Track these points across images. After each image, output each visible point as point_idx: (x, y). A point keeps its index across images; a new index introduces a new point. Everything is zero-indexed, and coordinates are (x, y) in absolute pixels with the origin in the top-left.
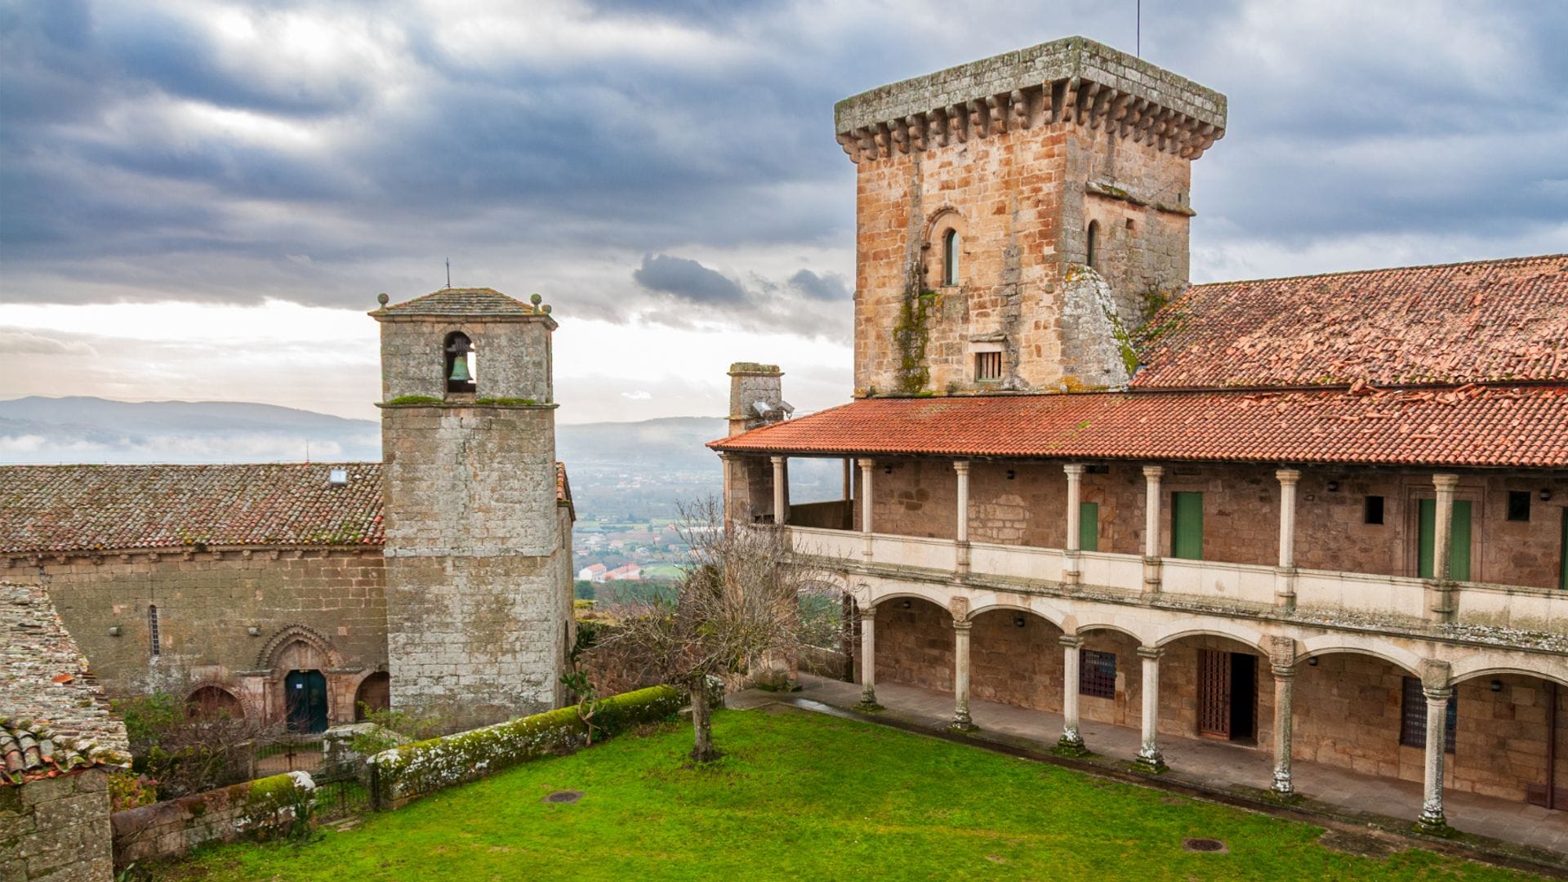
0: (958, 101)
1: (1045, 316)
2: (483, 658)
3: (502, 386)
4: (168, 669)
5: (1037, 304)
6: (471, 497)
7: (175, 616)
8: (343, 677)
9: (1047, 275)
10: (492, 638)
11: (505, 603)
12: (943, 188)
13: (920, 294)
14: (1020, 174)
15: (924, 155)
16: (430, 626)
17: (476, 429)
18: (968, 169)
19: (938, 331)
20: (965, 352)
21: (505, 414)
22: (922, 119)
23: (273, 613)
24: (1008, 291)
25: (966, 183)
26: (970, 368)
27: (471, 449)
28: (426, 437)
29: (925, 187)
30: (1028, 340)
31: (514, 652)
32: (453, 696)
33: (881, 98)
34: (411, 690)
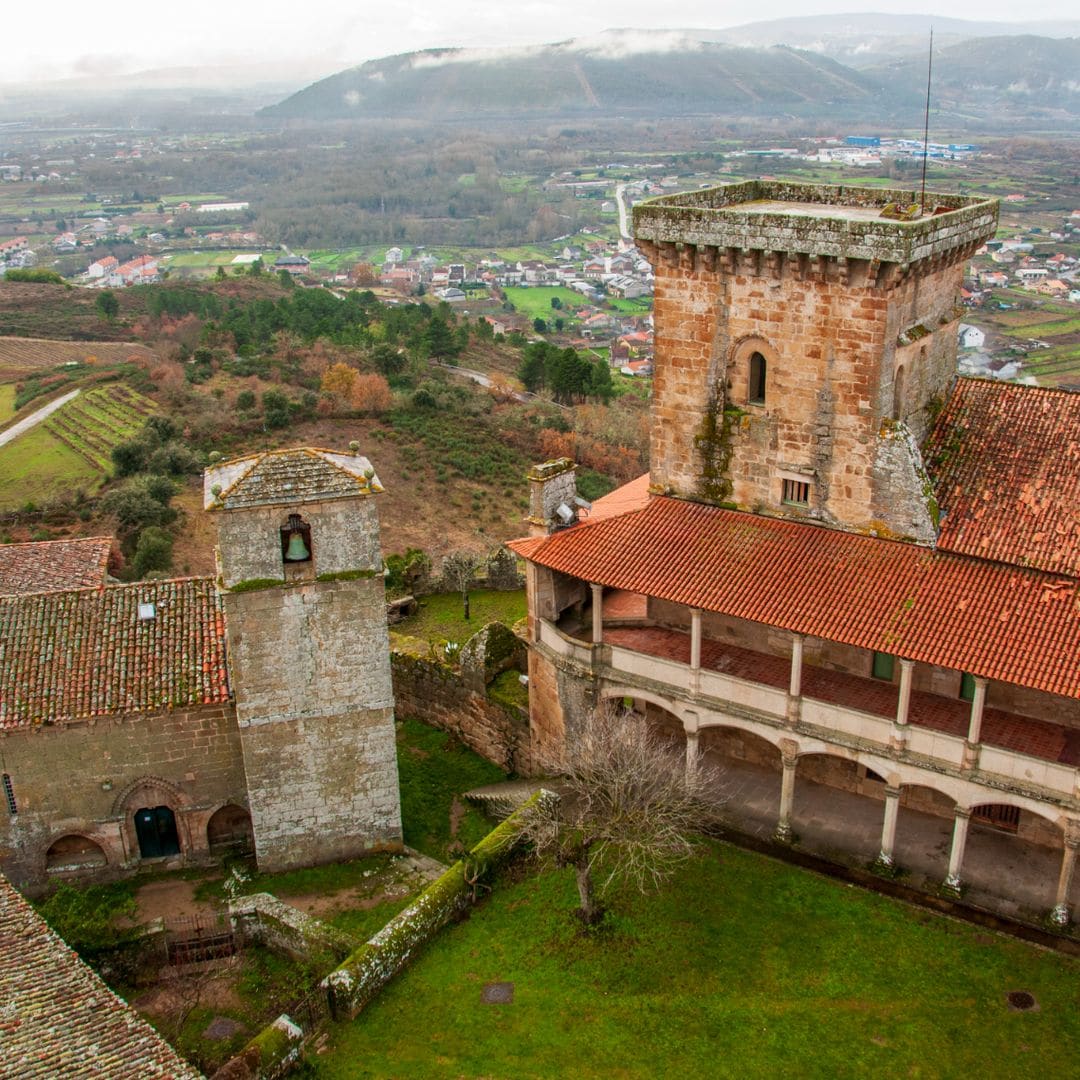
0: (779, 247)
1: (856, 463)
2: (337, 799)
3: (341, 560)
4: (29, 825)
5: (849, 450)
6: (318, 665)
7: (28, 781)
8: (194, 814)
9: (861, 427)
10: (345, 781)
11: (355, 750)
12: (753, 316)
13: (726, 409)
14: (838, 326)
15: (733, 279)
16: (287, 780)
17: (319, 604)
18: (781, 306)
19: (744, 450)
20: (772, 476)
21: (345, 586)
22: (735, 252)
23: (122, 769)
24: (820, 431)
25: (778, 318)
26: (778, 492)
27: (314, 622)
28: (270, 617)
29: (733, 309)
30: (838, 480)
31: (365, 790)
32: (312, 834)
33: (690, 220)
34: (274, 834)
